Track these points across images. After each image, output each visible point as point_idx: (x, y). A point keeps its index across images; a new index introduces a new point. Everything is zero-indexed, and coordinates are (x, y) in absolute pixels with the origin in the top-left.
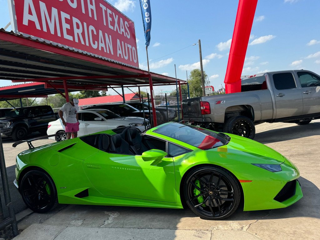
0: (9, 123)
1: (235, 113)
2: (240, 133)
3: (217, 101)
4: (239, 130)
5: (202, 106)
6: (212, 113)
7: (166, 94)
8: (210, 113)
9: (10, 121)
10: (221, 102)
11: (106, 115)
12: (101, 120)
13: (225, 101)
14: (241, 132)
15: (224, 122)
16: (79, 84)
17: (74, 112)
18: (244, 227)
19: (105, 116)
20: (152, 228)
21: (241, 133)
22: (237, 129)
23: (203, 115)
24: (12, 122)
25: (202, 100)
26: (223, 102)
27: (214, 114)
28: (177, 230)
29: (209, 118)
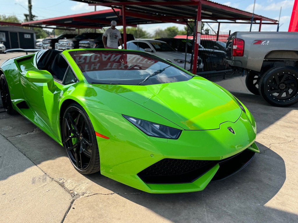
0: (95, 45)
1: (287, 62)
2: (281, 90)
3: (255, 41)
4: (281, 85)
5: (235, 45)
6: (245, 56)
7: (230, 31)
8: (242, 55)
9: (96, 43)
10: (263, 43)
11: (159, 47)
12: (151, 51)
13: (268, 42)
14: (283, 88)
15: (260, 71)
16: (155, 14)
17: (114, 36)
18: (87, 193)
19: (157, 48)
20: (25, 155)
21: (283, 90)
22: (278, 84)
23: (233, 57)
24: (97, 44)
25: (236, 36)
26: (266, 43)
27: (247, 58)
28: (36, 166)
29: (240, 63)
